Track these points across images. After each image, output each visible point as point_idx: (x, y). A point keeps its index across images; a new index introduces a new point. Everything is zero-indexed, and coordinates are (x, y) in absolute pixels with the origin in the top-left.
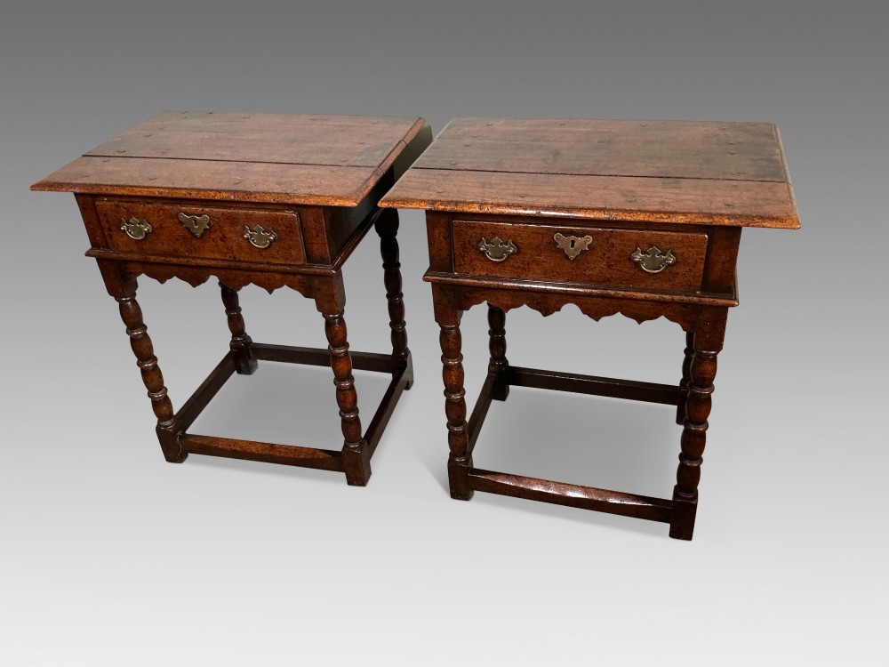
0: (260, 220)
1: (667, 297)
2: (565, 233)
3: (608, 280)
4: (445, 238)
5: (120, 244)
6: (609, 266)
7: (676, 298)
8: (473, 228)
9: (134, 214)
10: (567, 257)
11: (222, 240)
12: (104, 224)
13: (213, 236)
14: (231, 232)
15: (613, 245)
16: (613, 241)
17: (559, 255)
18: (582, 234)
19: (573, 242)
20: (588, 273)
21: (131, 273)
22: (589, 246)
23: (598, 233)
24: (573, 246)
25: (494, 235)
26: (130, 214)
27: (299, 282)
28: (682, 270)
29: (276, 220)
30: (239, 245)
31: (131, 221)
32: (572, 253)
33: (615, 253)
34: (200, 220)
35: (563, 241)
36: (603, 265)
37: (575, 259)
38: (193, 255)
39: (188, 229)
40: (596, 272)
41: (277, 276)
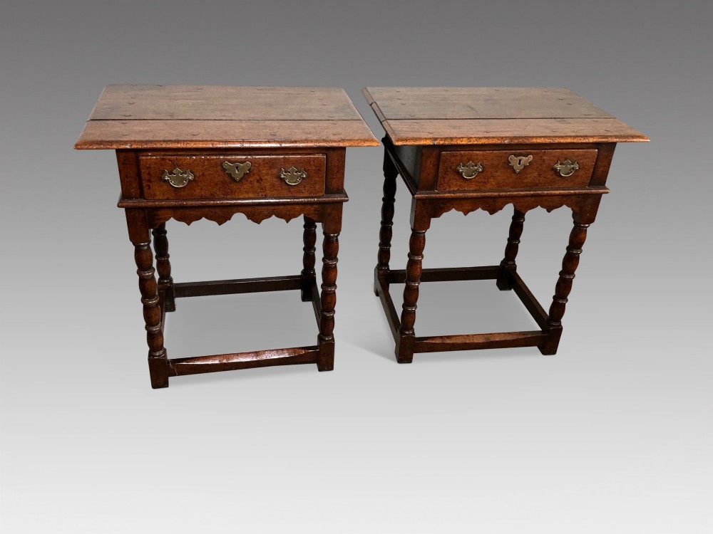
0: (295, 163)
1: (572, 192)
2: (516, 155)
3: (537, 185)
4: (434, 166)
5: (158, 193)
6: (539, 175)
7: (577, 191)
8: (454, 156)
9: (178, 166)
10: (514, 171)
11: (258, 181)
12: (145, 176)
13: (251, 179)
14: (268, 174)
15: (544, 160)
16: (544, 158)
17: (509, 170)
18: (526, 155)
19: (520, 160)
20: (525, 181)
21: (161, 219)
22: (530, 163)
23: (536, 154)
24: (519, 164)
25: (469, 160)
26: (175, 165)
27: (315, 210)
28: (581, 173)
29: (309, 161)
30: (273, 185)
31: (174, 171)
32: (518, 168)
33: (545, 166)
34: (242, 167)
35: (514, 160)
36: (536, 174)
37: (519, 172)
38: (229, 197)
39: (230, 175)
40: (531, 179)
41: (298, 207)
